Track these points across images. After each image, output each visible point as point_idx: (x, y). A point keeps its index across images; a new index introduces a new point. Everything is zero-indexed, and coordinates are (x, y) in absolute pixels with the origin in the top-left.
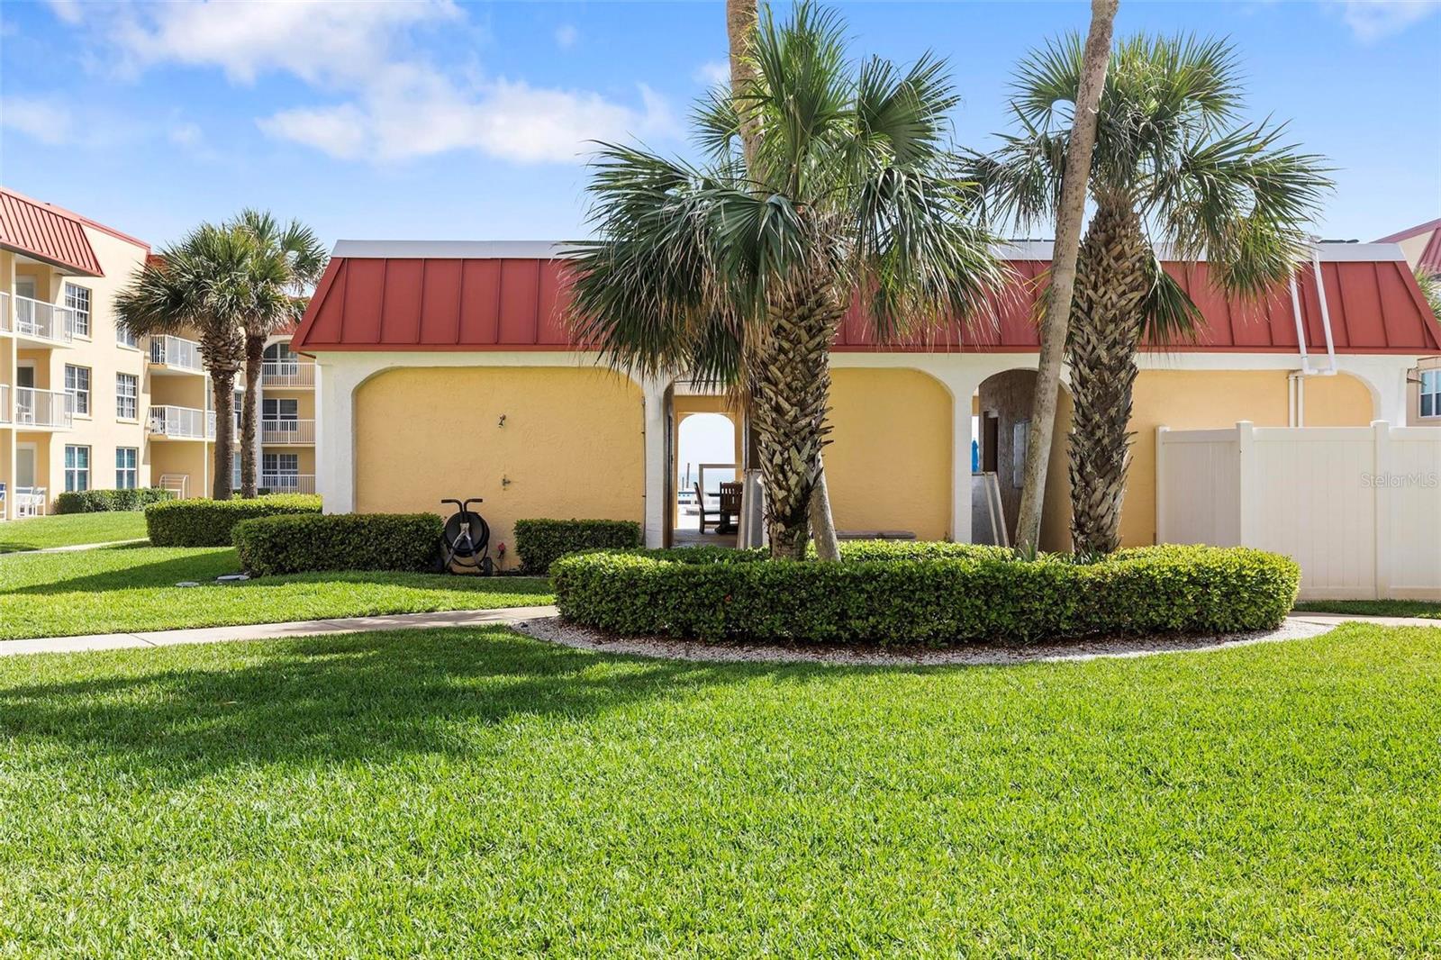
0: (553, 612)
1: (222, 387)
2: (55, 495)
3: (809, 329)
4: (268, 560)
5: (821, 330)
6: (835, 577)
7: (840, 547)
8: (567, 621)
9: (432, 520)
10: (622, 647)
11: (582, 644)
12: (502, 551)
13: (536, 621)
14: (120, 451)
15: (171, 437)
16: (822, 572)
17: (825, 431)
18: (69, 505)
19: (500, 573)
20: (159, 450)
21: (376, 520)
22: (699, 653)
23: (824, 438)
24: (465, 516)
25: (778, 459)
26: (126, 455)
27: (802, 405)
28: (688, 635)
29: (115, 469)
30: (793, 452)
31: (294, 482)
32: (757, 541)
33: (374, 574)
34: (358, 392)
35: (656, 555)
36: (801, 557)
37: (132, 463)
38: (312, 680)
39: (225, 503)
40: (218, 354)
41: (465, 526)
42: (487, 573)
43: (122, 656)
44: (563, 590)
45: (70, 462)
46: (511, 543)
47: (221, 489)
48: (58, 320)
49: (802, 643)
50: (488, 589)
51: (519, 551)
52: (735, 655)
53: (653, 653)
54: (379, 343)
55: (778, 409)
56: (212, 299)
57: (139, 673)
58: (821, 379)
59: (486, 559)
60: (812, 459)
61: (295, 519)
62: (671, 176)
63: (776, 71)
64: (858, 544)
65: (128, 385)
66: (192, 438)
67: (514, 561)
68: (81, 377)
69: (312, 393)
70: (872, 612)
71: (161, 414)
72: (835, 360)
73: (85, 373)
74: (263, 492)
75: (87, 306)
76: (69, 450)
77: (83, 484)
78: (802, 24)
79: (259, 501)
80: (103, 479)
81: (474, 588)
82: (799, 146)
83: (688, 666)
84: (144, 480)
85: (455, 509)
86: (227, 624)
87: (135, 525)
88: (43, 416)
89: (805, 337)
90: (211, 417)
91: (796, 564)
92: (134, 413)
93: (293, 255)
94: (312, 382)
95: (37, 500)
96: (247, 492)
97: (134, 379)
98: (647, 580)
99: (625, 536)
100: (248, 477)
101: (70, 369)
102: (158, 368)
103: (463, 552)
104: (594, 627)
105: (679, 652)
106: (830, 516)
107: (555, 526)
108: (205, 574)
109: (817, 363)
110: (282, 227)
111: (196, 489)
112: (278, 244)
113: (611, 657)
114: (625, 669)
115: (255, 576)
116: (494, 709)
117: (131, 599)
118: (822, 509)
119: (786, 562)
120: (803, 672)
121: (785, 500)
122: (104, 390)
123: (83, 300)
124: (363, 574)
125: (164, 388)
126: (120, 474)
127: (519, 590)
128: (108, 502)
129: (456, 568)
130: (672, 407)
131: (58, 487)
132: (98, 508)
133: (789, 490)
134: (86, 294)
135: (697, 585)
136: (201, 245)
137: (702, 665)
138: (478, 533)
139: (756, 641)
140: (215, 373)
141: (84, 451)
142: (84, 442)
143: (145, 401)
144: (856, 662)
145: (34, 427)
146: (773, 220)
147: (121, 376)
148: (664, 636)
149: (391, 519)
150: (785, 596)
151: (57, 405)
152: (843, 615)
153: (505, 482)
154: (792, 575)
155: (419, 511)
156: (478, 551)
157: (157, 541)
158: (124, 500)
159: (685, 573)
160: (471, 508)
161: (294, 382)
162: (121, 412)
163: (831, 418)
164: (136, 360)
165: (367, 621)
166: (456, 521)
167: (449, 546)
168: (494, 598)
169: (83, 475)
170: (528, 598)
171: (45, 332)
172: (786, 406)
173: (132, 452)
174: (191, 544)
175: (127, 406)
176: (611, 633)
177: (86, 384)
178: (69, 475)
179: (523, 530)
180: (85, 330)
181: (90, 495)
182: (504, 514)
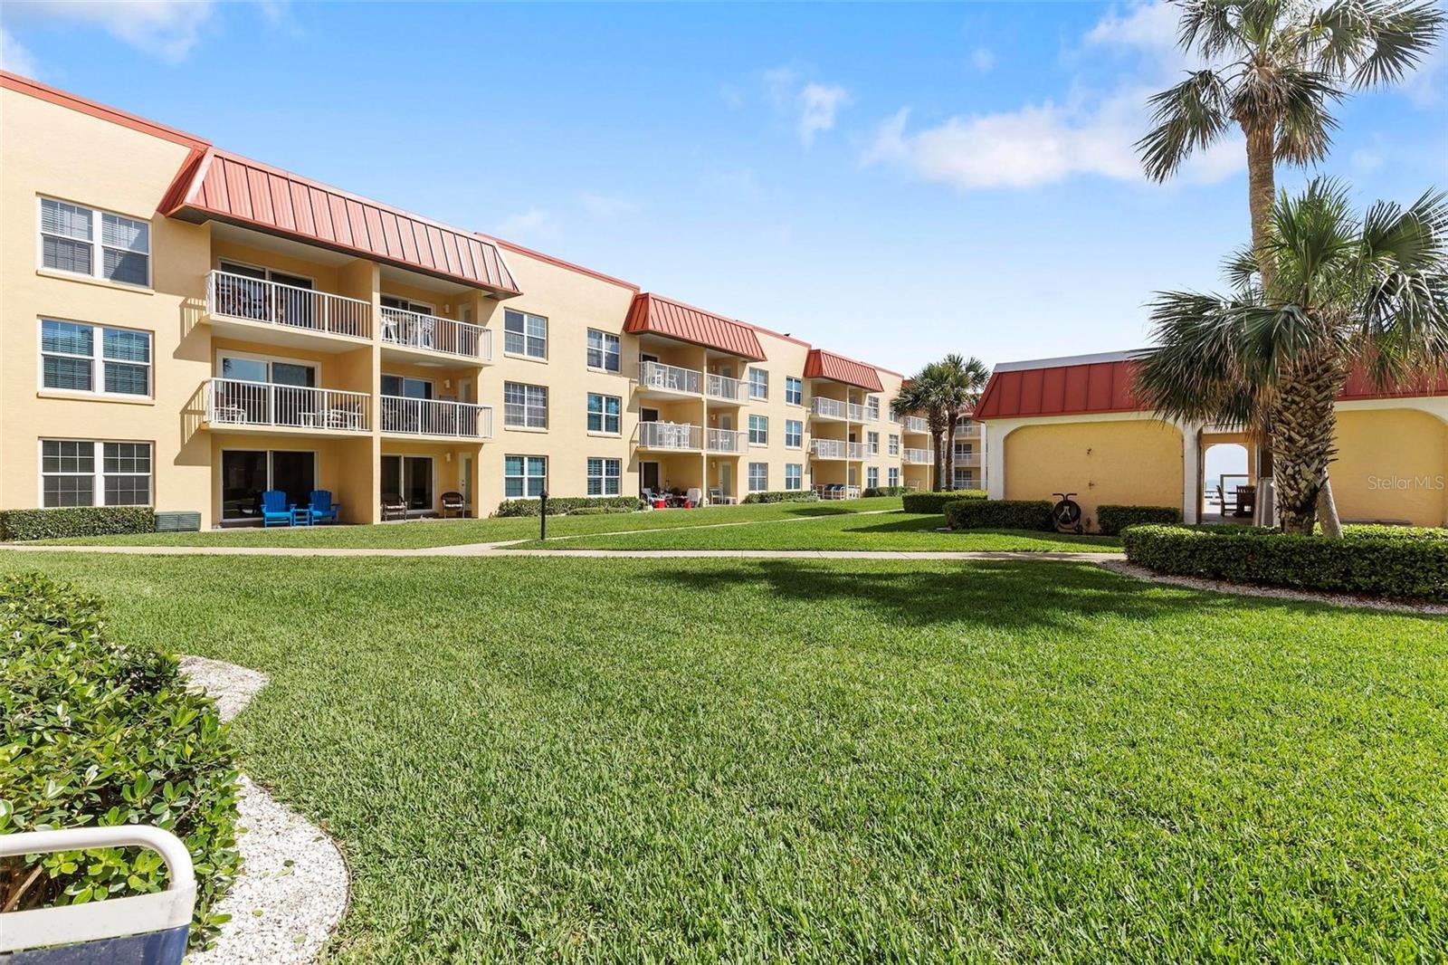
0: (1123, 557)
1: (937, 439)
2: (863, 490)
3: (1318, 388)
4: (960, 521)
5: (1328, 387)
6: (1340, 548)
7: (1343, 529)
8: (1131, 562)
9: (1048, 504)
10: (1170, 580)
11: (1143, 576)
12: (1089, 522)
13: (1111, 561)
14: (890, 470)
15: (913, 463)
16: (1329, 544)
17: (1331, 453)
18: (870, 493)
19: (1087, 534)
20: (907, 468)
21: (1016, 504)
22: (1225, 588)
23: (1330, 457)
24: (1066, 502)
25: (1290, 471)
26: (893, 471)
27: (1311, 437)
28: (1218, 576)
29: (888, 477)
30: (1303, 467)
31: (970, 484)
32: (1269, 521)
33: (1015, 531)
34: (1007, 439)
35: (1193, 528)
36: (1310, 533)
37: (896, 475)
38: (984, 582)
39: (939, 494)
40: (935, 425)
41: (1067, 508)
42: (1080, 533)
43: (896, 562)
44: (1129, 545)
45: (870, 475)
46: (1094, 518)
47: (937, 487)
48: (865, 412)
49: (1311, 589)
50: (1080, 542)
51: (1099, 523)
52: (1255, 592)
53: (1192, 585)
54: (1018, 413)
55: (1290, 439)
56: (933, 398)
57: (905, 571)
58: (1327, 420)
59: (1079, 526)
60: (1319, 471)
61: (974, 502)
62: (1206, 303)
63: (1289, 226)
64: (1358, 527)
65: (894, 440)
66: (922, 463)
67: (1096, 527)
68: (874, 437)
69: (979, 440)
70: (1374, 573)
71: (908, 452)
72: (1339, 407)
73: (876, 435)
74: (956, 489)
75: (877, 406)
76: (870, 469)
77: (875, 485)
78: (1312, 192)
79: (954, 493)
80: (883, 482)
81: (1072, 541)
82: (1308, 272)
83: (1220, 596)
84: (901, 483)
85: (1061, 499)
86: (942, 551)
87: (897, 503)
88: (859, 455)
89: (1313, 392)
90: (931, 454)
91: (1305, 538)
92: (896, 453)
93: (971, 374)
94: (980, 435)
95: (857, 491)
96: (949, 489)
97: (896, 437)
98: (1188, 542)
99: (1171, 516)
100: (949, 482)
101: (870, 434)
102: (907, 432)
103: (1065, 521)
104: (1150, 567)
105: (1212, 586)
106: (1334, 508)
107: (1122, 509)
108: (930, 527)
109: (1324, 409)
110: (966, 361)
111: (925, 487)
112: (964, 368)
113: (1163, 586)
114: (1174, 593)
115: (954, 529)
116: (1090, 607)
117: (898, 536)
118: (1327, 503)
119: (1297, 536)
120: (1311, 609)
121: (1296, 497)
122: (884, 442)
123: (875, 402)
124: (1009, 531)
125: (910, 441)
126: (890, 480)
127: (1099, 543)
128: (885, 493)
129: (1061, 530)
130: (1202, 441)
131: (865, 486)
132: (881, 495)
133: (1299, 490)
134: (877, 400)
135: (1223, 548)
136: (928, 373)
137: (1230, 596)
138: (1075, 512)
139: (1272, 585)
140: (934, 432)
141: (875, 469)
142: (875, 466)
143: (901, 446)
144: (1359, 605)
145: (856, 459)
146: (1286, 322)
147: (891, 436)
148: (1199, 576)
149: (1024, 503)
150: (1297, 558)
151: (865, 449)
152: (1348, 573)
153: (1090, 485)
154: (1303, 544)
155: (1040, 499)
156: (1074, 521)
157: (907, 511)
158: (892, 491)
159: (1215, 540)
160: (1070, 498)
161: (970, 435)
162: (891, 452)
163: (1335, 444)
164: (897, 429)
165: (1012, 554)
166: (1061, 505)
167: (1057, 518)
168: (1084, 547)
169: (875, 480)
170: (1105, 548)
171: (860, 418)
172: (1297, 437)
173: (895, 470)
174: (923, 512)
175: (894, 449)
176: (1162, 571)
177: (876, 441)
178: (869, 480)
179: (1103, 511)
180: (876, 416)
181: (878, 489)
182: (1090, 502)
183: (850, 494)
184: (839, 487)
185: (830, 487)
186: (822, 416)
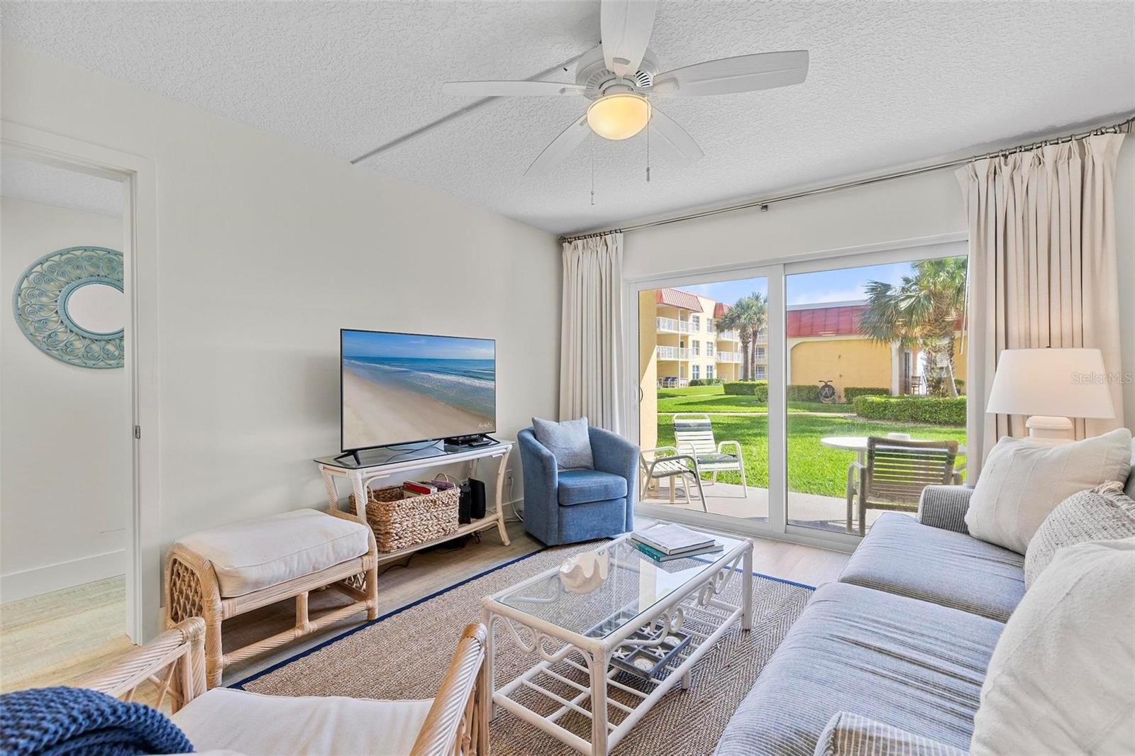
0: (855, 415)
1: (745, 348)
2: (690, 381)
8: (858, 415)
9: (816, 387)
12: (840, 397)
14: (708, 367)
15: (723, 362)
18: (694, 383)
19: (839, 404)
20: (719, 365)
21: (798, 387)
24: (826, 386)
26: (710, 368)
29: (706, 372)
31: (763, 376)
34: (792, 349)
37: (711, 370)
39: (747, 383)
40: (745, 338)
41: (827, 389)
42: (836, 406)
44: (857, 407)
45: (694, 371)
46: (843, 395)
47: (746, 378)
48: (690, 327)
49: (936, 423)
51: (845, 396)
54: (799, 335)
56: (742, 320)
59: (834, 399)
65: (710, 345)
66: (729, 362)
67: (843, 402)
68: (697, 344)
71: (720, 355)
73: (698, 342)
74: (757, 379)
75: (698, 322)
76: (694, 366)
77: (698, 377)
79: (757, 382)
80: (703, 376)
84: (715, 377)
85: (823, 384)
87: (720, 389)
88: (687, 357)
90: (741, 355)
92: (712, 355)
95: (685, 382)
96: (752, 379)
97: (712, 343)
99: (885, 393)
100: (753, 375)
101: (694, 341)
102: (721, 340)
103: (826, 397)
104: (867, 417)
107: (857, 389)
111: (734, 378)
112: (762, 301)
122: (703, 347)
123: (697, 319)
124: (794, 402)
125: (721, 346)
126: (708, 374)
128: (705, 383)
129: (824, 402)
131: (690, 379)
132: (702, 384)
134: (698, 318)
135: (899, 405)
136: (739, 305)
138: (831, 391)
140: (743, 343)
141: (698, 367)
142: (697, 364)
143: (715, 349)
145: (685, 360)
147: (708, 343)
149: (803, 386)
150: (930, 409)
151: (690, 352)
153: (841, 376)
155: (812, 384)
156: (831, 396)
157: (727, 393)
158: (712, 381)
160: (828, 383)
162: (708, 354)
164: (712, 337)
166: (824, 387)
167: (821, 395)
169: (698, 374)
171: (687, 331)
173: (711, 367)
174: (740, 394)
175: (710, 352)
177: (698, 346)
178: (694, 374)
179: (847, 390)
180: (698, 329)
181: (700, 381)
182: (840, 386)
183: (682, 383)
184: (674, 379)
185: (667, 379)
186: (662, 330)
